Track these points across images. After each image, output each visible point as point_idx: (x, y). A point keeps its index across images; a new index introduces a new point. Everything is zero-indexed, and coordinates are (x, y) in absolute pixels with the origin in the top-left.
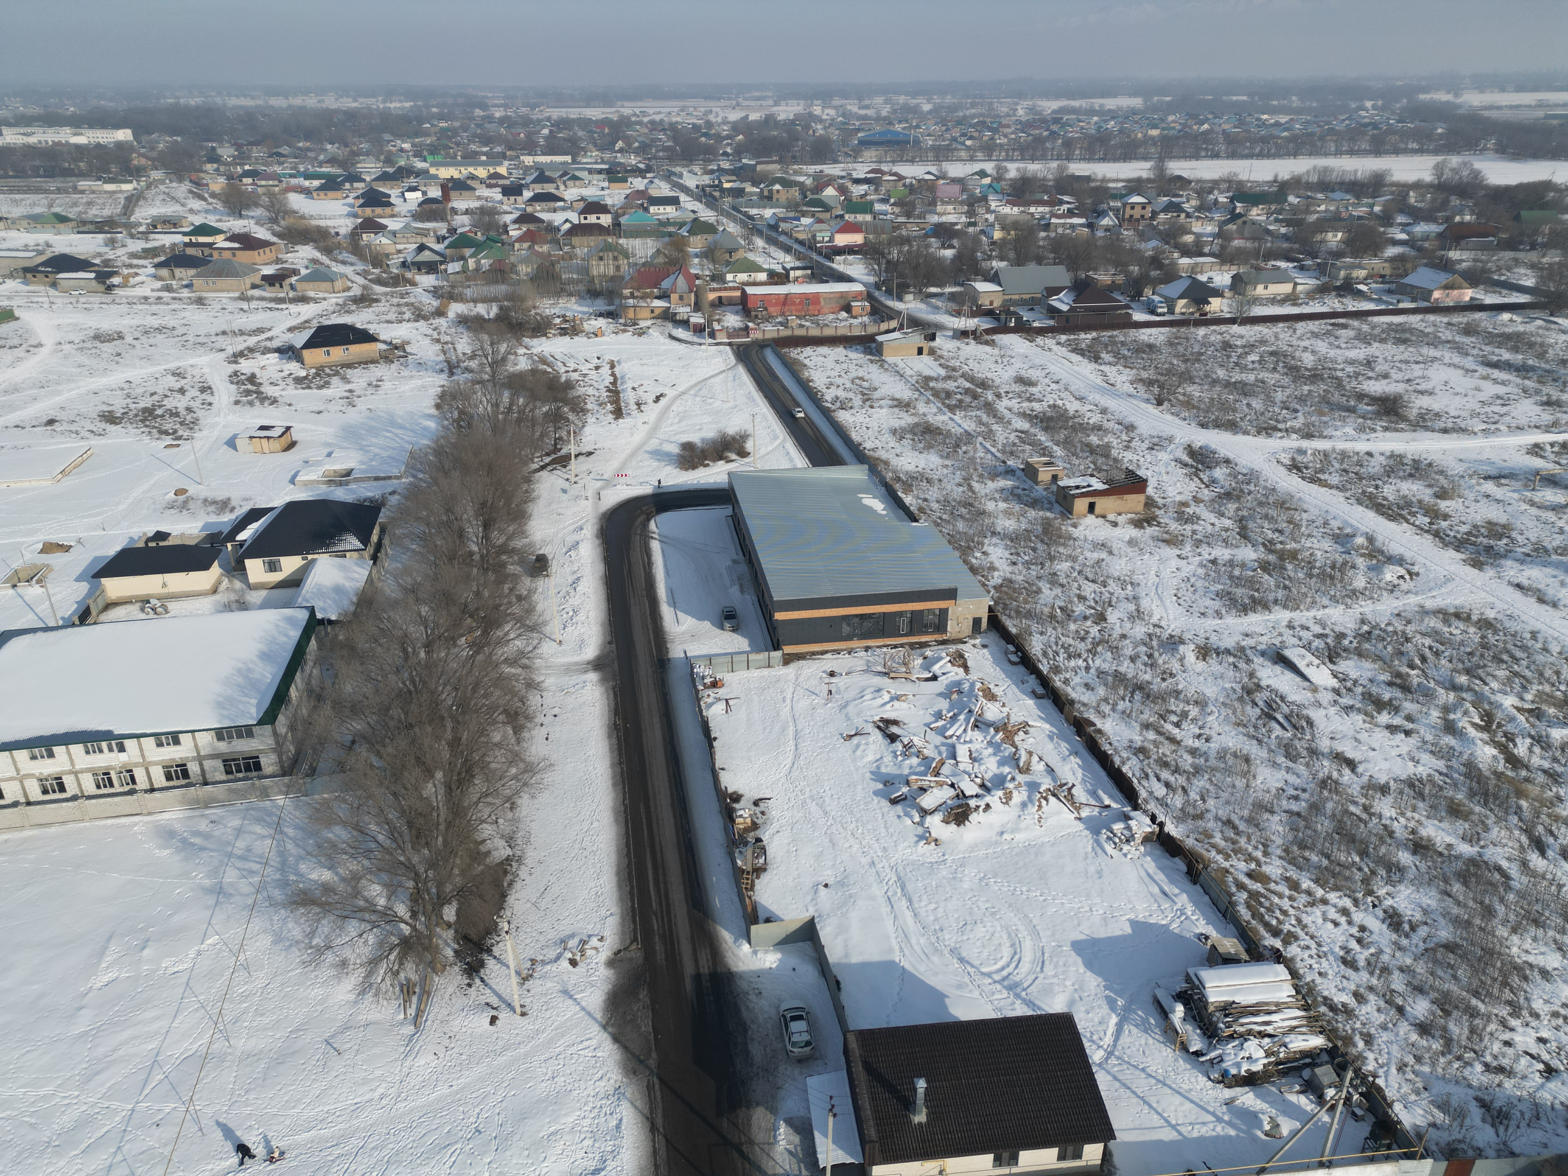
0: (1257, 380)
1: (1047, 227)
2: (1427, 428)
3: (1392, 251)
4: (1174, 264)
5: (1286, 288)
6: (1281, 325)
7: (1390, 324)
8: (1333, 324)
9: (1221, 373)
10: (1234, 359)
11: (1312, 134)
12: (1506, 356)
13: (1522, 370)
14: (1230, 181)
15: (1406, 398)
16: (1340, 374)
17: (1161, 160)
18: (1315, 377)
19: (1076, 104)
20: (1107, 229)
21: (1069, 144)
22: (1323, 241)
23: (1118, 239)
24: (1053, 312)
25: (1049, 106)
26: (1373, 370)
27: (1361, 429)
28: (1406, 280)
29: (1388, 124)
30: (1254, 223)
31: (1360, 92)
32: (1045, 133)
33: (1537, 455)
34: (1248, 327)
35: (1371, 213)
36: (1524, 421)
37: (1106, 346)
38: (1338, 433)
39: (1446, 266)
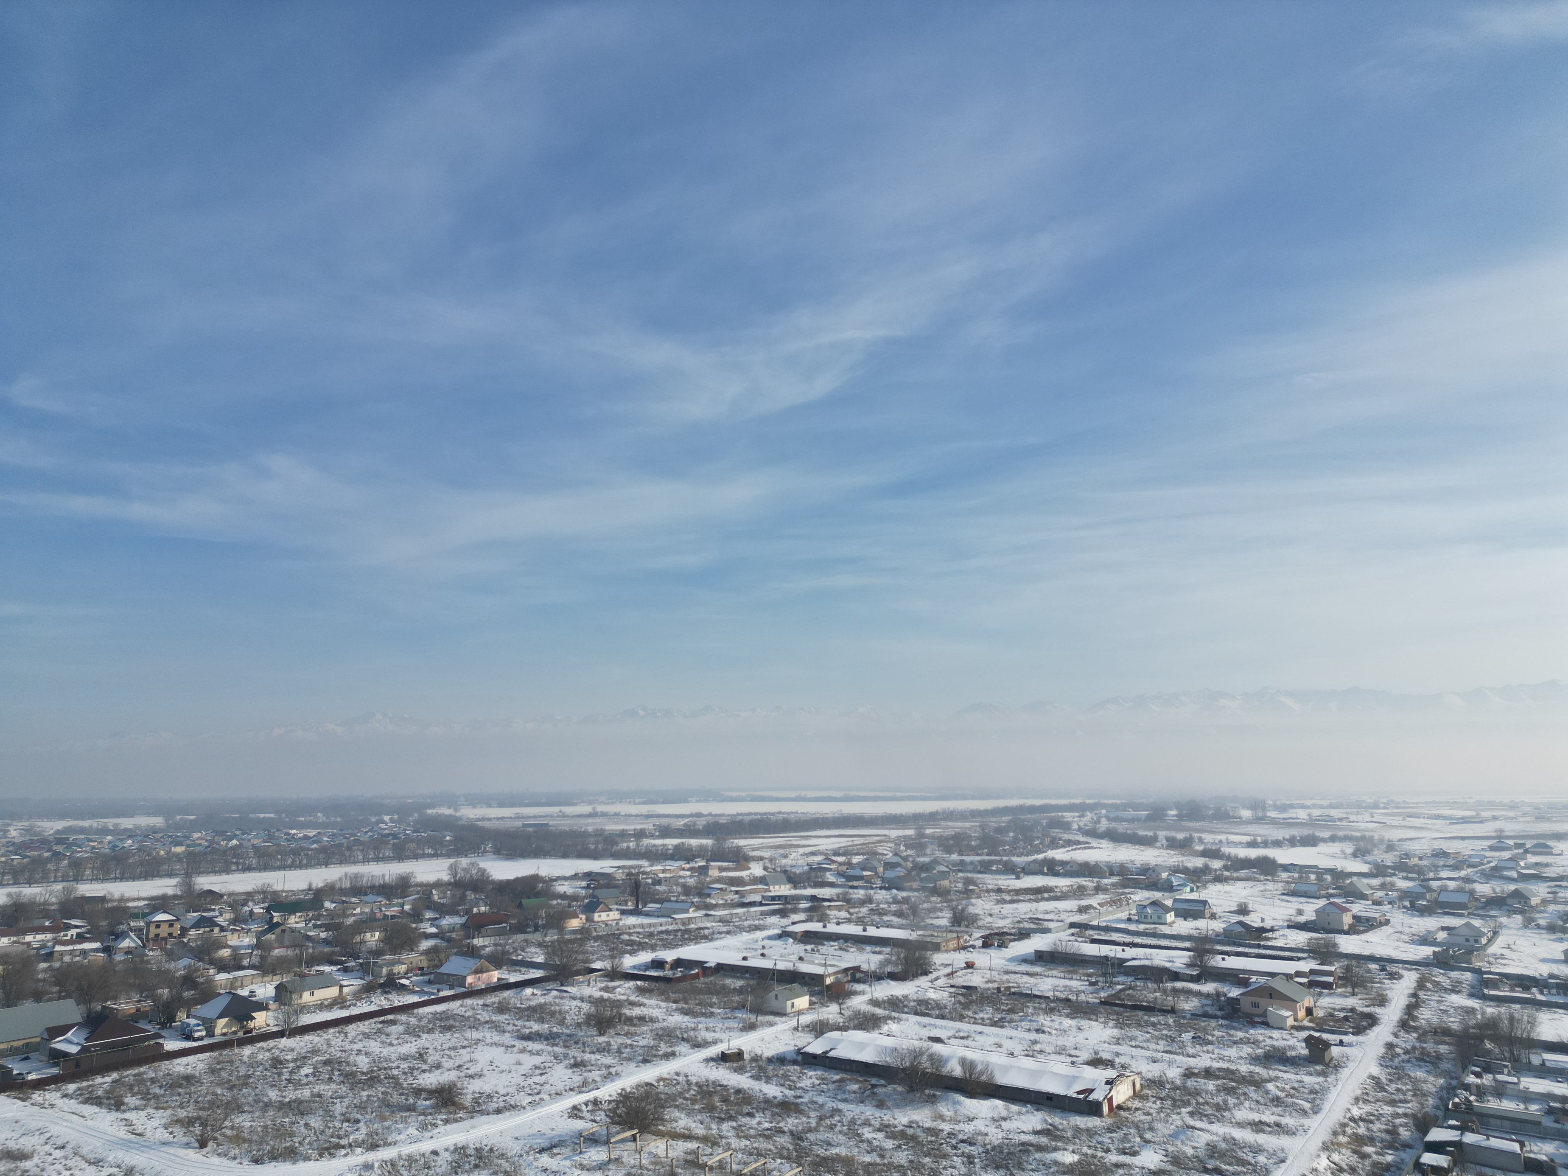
0: (313, 1095)
1: (49, 956)
2: (482, 1112)
3: (425, 945)
4: (210, 981)
5: (332, 992)
6: (331, 1031)
7: (434, 1014)
8: (382, 1022)
9: (273, 1095)
10: (286, 1076)
11: (340, 845)
12: (536, 1027)
13: (550, 1038)
14: (264, 893)
15: (459, 1085)
16: (395, 1072)
17: (188, 875)
18: (372, 1080)
19: (86, 824)
20: (128, 952)
21: (77, 865)
22: (362, 942)
23: (142, 961)
24: (57, 1057)
25: (51, 827)
26: (425, 1062)
27: (423, 1127)
28: (443, 970)
29: (406, 834)
30: (293, 930)
31: (376, 808)
32: (46, 855)
33: (577, 1117)
34: (298, 1038)
35: (403, 911)
36: (560, 1087)
37: (131, 1087)
38: (402, 1137)
39: (472, 952)
